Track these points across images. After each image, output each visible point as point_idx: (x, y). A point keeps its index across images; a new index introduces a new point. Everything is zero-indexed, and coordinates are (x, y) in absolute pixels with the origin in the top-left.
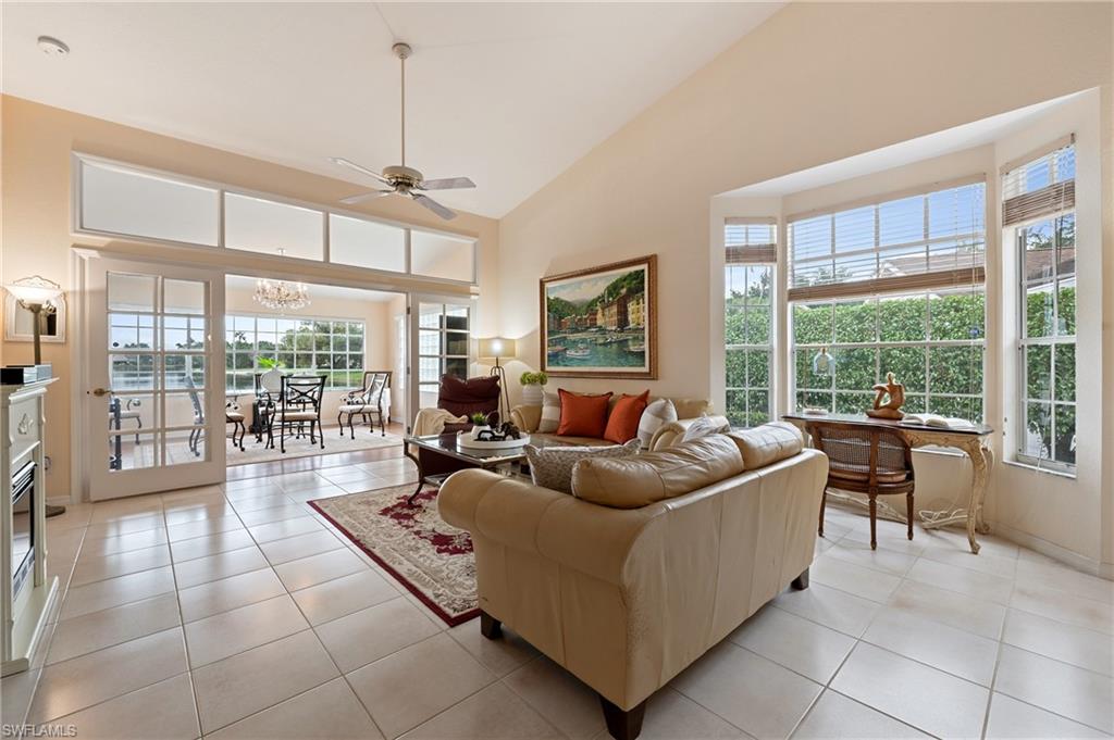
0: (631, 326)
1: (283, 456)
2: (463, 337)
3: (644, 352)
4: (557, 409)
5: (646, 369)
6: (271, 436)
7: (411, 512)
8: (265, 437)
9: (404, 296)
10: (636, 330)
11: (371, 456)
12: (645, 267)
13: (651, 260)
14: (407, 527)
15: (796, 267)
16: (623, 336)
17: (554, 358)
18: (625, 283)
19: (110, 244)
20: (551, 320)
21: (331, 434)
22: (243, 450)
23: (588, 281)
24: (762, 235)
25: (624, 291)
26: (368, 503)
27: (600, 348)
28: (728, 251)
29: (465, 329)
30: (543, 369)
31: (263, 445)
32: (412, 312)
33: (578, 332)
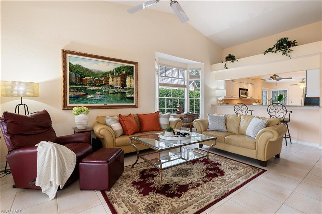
0: (128, 87)
3: (133, 98)
4: (120, 124)
5: (134, 104)
10: (129, 89)
13: (137, 64)
16: (123, 91)
18: (125, 69)
25: (124, 72)
30: (65, 105)
33: (95, 85)
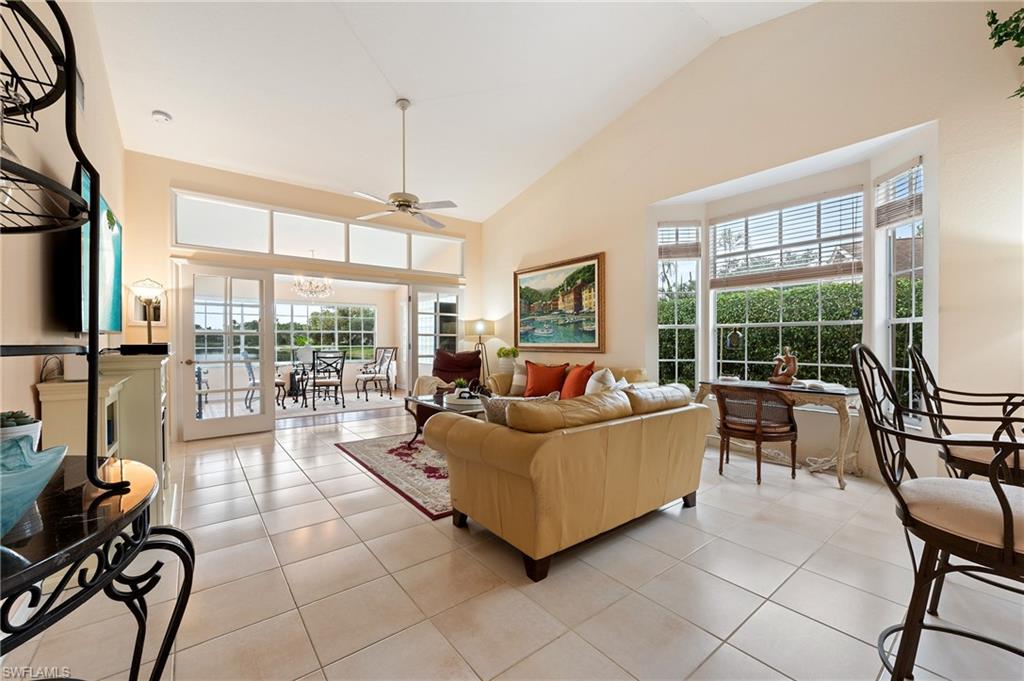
0: (585, 309)
1: (315, 413)
2: (453, 319)
3: (594, 331)
4: (525, 377)
5: (596, 345)
6: (305, 398)
7: (409, 452)
8: (300, 399)
9: (406, 287)
10: (588, 313)
11: (381, 413)
12: (595, 262)
13: (600, 257)
14: (407, 461)
15: (718, 261)
17: (525, 336)
18: (580, 275)
19: (195, 254)
20: (523, 305)
21: (350, 397)
22: (284, 408)
23: (551, 273)
24: (688, 236)
25: (579, 282)
26: (379, 446)
27: (560, 328)
28: (660, 249)
29: (455, 312)
30: (516, 345)
31: (299, 405)
32: (412, 300)
33: (544, 314)
